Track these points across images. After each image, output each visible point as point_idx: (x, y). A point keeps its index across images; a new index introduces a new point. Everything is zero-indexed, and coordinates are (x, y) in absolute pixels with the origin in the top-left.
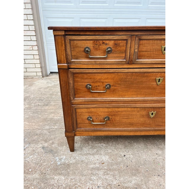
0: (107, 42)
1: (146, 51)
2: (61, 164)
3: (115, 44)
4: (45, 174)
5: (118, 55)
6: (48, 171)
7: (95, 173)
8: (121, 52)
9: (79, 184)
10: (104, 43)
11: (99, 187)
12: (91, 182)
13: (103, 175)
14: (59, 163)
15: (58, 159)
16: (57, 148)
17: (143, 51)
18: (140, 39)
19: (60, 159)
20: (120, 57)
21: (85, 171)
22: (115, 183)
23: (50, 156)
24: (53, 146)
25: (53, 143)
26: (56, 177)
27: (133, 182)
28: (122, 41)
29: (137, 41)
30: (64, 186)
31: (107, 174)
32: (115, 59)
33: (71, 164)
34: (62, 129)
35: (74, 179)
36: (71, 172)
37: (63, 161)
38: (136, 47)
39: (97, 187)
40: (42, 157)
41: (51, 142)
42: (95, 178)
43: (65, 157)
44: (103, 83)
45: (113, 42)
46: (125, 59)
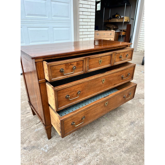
0: (73, 63)
1: (92, 65)
2: (48, 151)
3: (77, 64)
4: (42, 162)
5: (79, 70)
6: (42, 159)
7: (73, 143)
8: (80, 68)
9: (68, 153)
10: (71, 64)
11: (80, 148)
12: (75, 148)
13: (78, 141)
14: (46, 151)
15: (44, 149)
16: (36, 143)
17: (91, 65)
18: (89, 59)
19: (45, 148)
20: (80, 70)
21: (67, 145)
22: (87, 141)
23: (36, 150)
24: (32, 143)
25: (30, 142)
26: (51, 159)
27: (95, 135)
28: (81, 61)
29: (88, 60)
30: (61, 160)
31: (80, 139)
32: (78, 72)
33: (55, 146)
34: (29, 129)
35: (64, 153)
36: (59, 151)
37: (48, 148)
38: (88, 64)
39: (79, 149)
40: (30, 155)
41: (27, 141)
42: (75, 145)
43: (47, 145)
44: (76, 91)
45: (76, 63)
46: (83, 71)
